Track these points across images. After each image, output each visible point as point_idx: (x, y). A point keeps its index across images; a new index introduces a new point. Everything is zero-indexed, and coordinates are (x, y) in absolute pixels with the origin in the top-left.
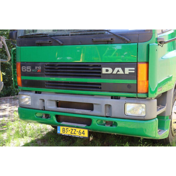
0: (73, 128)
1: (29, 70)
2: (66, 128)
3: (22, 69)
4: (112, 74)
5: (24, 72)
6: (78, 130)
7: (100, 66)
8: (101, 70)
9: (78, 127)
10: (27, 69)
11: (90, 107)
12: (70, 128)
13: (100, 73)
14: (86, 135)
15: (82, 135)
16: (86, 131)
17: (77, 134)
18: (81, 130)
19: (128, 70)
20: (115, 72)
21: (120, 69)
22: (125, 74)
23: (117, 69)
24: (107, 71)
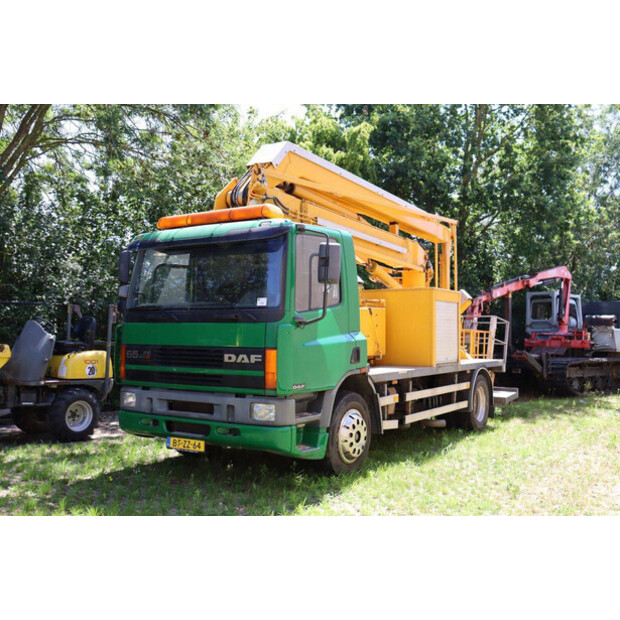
0: (187, 440)
4: (235, 363)
6: (192, 441)
7: (221, 352)
8: (222, 357)
9: (192, 438)
11: (209, 408)
12: (182, 440)
13: (221, 361)
14: (202, 449)
15: (197, 449)
16: (202, 443)
17: (191, 449)
18: (197, 442)
19: (254, 358)
20: (239, 360)
21: (245, 356)
22: (250, 364)
23: (241, 356)
24: (230, 358)
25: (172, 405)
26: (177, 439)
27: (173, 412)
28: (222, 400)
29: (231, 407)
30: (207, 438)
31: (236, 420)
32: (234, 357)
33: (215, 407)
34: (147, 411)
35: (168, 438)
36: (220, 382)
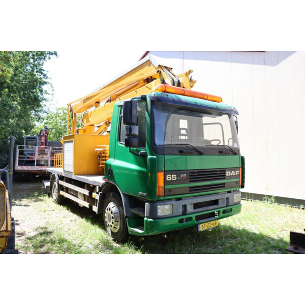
0: (209, 223)
1: (174, 178)
2: (203, 224)
3: (167, 178)
4: (230, 176)
5: (169, 181)
6: (212, 222)
7: (225, 171)
8: (225, 173)
9: (211, 221)
10: (173, 177)
11: (216, 202)
12: (206, 224)
13: (225, 176)
15: (215, 226)
16: (217, 222)
17: (212, 226)
18: (214, 222)
22: (236, 175)
23: (232, 172)
25: (196, 206)
28: (223, 196)
29: (228, 199)
31: (230, 204)
32: (230, 173)
33: (220, 201)
35: (199, 226)
36: (224, 187)
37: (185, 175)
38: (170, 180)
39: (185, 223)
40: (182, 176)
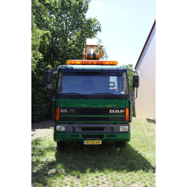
0: (93, 141)
1: (66, 111)
3: (61, 111)
7: (108, 109)
9: (95, 140)
11: (102, 129)
12: (91, 141)
14: (101, 143)
15: (98, 143)
16: (101, 141)
17: (95, 143)
18: (98, 141)
19: (121, 111)
20: (116, 112)
21: (118, 111)
22: (120, 113)
23: (116, 111)
24: (112, 111)
25: (83, 129)
26: (88, 141)
27: (84, 131)
28: (107, 126)
29: (112, 128)
30: (102, 139)
31: (114, 132)
32: (113, 111)
34: (72, 132)
35: (84, 141)
36: (108, 119)
37: (73, 110)
38: (63, 112)
39: (75, 138)
40: (71, 110)
